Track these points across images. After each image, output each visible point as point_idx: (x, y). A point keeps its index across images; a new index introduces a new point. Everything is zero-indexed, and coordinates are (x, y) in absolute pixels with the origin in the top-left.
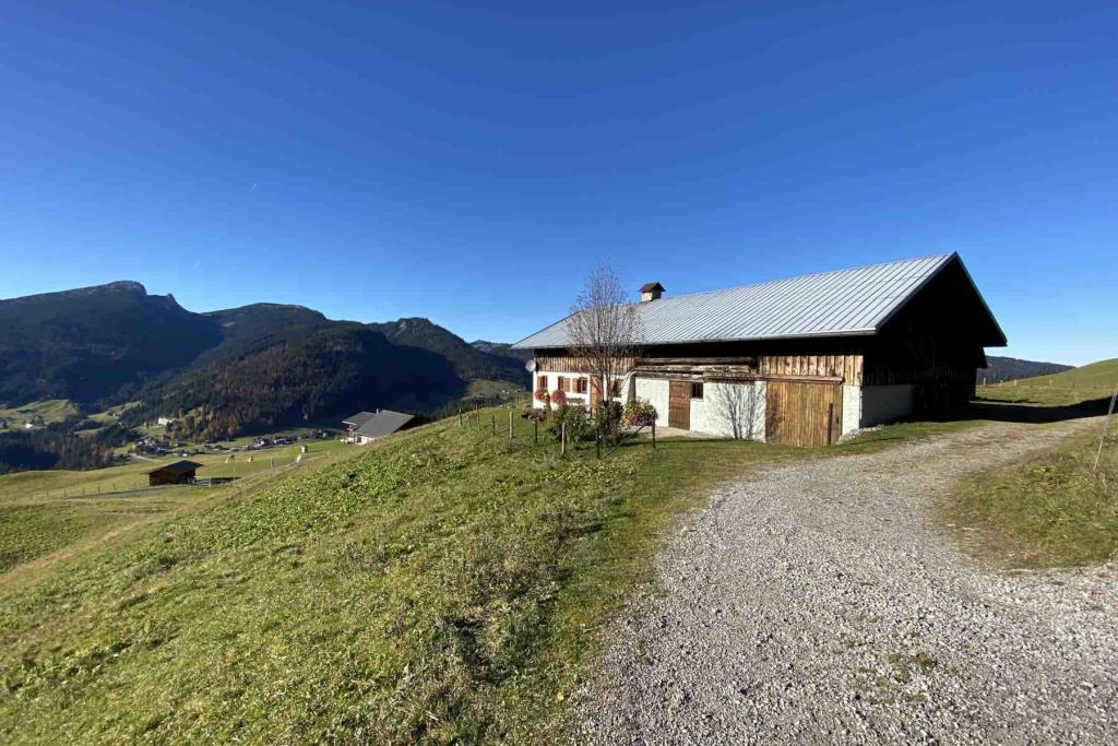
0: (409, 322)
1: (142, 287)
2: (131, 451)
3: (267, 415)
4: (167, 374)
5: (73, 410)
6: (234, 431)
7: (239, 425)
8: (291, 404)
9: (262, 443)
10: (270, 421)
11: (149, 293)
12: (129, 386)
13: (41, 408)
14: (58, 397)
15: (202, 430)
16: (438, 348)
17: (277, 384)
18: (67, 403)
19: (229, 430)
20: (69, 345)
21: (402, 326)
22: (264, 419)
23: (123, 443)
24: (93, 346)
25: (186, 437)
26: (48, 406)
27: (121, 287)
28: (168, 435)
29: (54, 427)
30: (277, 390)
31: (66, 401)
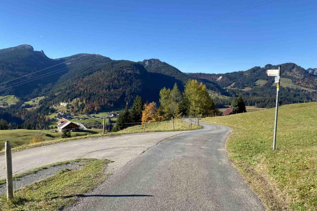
0: (150, 61)
1: (32, 47)
2: (55, 117)
3: (110, 102)
4: (50, 85)
5: (17, 100)
6: (98, 109)
7: (100, 106)
8: (119, 97)
9: (113, 115)
10: (112, 105)
11: (35, 50)
12: (36, 90)
13: (4, 98)
14: (10, 94)
15: (83, 108)
16: (167, 73)
17: (109, 88)
18: (14, 97)
19: (96, 109)
20: (10, 72)
21: (146, 63)
22: (109, 104)
23: (50, 113)
24: (19, 72)
25: (77, 112)
26: (7, 98)
27: (23, 47)
28: (68, 110)
29: (13, 106)
30: (109, 90)
31: (13, 96)
